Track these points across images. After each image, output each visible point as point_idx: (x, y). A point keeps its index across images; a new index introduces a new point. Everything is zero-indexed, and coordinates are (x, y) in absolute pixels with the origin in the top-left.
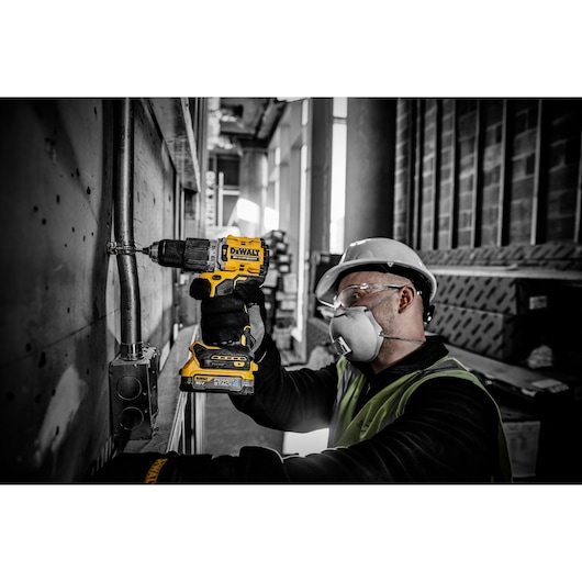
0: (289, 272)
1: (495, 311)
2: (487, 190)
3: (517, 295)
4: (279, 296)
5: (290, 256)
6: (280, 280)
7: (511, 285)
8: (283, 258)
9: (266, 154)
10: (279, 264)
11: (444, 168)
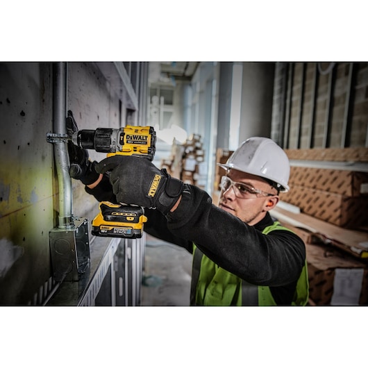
0: (203, 161)
1: (336, 193)
2: (336, 109)
3: (352, 182)
4: (196, 177)
5: (204, 151)
6: (196, 167)
7: (348, 175)
8: (199, 153)
9: (191, 85)
10: (196, 156)
11: (307, 94)
